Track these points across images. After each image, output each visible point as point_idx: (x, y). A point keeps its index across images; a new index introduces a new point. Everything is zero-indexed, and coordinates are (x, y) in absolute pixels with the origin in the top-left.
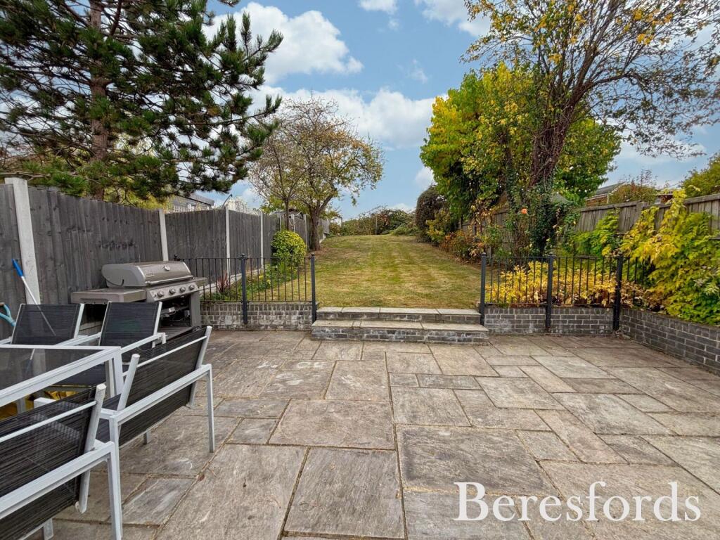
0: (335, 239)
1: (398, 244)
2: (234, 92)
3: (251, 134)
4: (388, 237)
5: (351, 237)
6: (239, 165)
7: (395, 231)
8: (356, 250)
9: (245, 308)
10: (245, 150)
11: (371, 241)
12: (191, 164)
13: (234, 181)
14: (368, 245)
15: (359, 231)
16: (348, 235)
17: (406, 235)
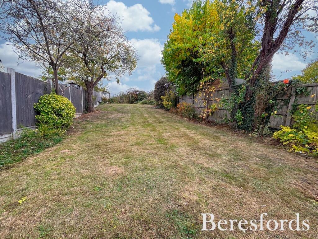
0: (106, 105)
1: (145, 109)
4: (138, 105)
5: (115, 104)
7: (141, 102)
8: (120, 112)
11: (129, 107)
14: (127, 109)
15: (120, 101)
16: (114, 103)
17: (148, 104)
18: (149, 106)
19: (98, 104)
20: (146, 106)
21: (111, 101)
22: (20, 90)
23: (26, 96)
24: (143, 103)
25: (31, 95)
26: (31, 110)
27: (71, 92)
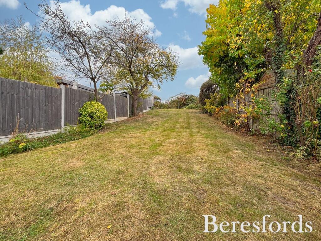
7: (188, 106)
15: (170, 106)
16: (163, 108)
17: (194, 109)
22: (69, 99)
23: (73, 103)
24: (190, 108)
25: (77, 103)
26: (76, 114)
27: (116, 99)
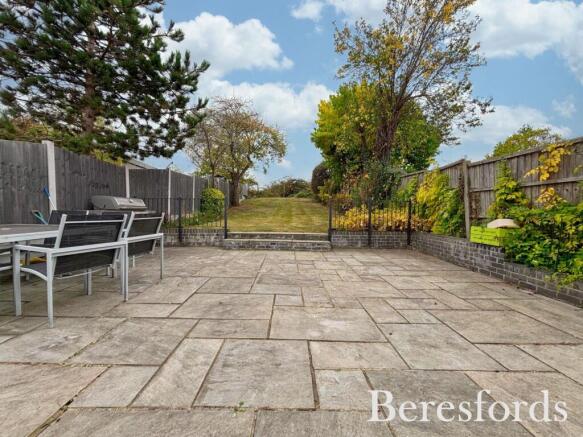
1: (299, 204)
2: (178, 94)
3: (188, 120)
5: (265, 198)
6: (180, 140)
8: (266, 206)
9: (180, 232)
10: (184, 130)
12: (147, 138)
13: (175, 151)
14: (276, 203)
15: (271, 194)
16: (262, 197)
17: (305, 197)
18: (305, 200)
19: (244, 198)
20: (302, 199)
21: (260, 194)
24: (300, 196)
